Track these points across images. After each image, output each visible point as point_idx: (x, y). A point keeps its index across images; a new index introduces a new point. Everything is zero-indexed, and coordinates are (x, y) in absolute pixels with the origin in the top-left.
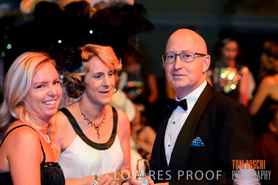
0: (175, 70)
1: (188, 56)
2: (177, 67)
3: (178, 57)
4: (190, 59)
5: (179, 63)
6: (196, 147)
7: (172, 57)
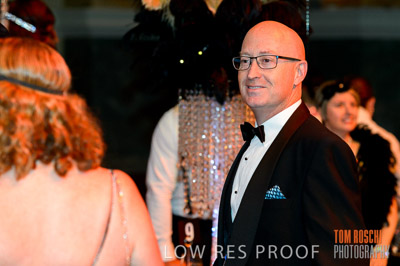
0: (249, 80)
1: (267, 61)
2: (251, 76)
3: (254, 61)
4: (270, 65)
5: (255, 71)
6: (273, 200)
7: (245, 61)
